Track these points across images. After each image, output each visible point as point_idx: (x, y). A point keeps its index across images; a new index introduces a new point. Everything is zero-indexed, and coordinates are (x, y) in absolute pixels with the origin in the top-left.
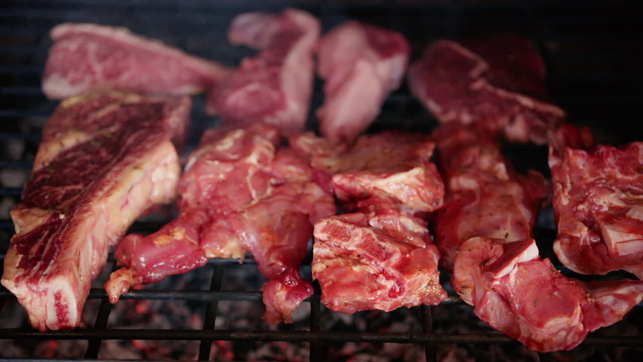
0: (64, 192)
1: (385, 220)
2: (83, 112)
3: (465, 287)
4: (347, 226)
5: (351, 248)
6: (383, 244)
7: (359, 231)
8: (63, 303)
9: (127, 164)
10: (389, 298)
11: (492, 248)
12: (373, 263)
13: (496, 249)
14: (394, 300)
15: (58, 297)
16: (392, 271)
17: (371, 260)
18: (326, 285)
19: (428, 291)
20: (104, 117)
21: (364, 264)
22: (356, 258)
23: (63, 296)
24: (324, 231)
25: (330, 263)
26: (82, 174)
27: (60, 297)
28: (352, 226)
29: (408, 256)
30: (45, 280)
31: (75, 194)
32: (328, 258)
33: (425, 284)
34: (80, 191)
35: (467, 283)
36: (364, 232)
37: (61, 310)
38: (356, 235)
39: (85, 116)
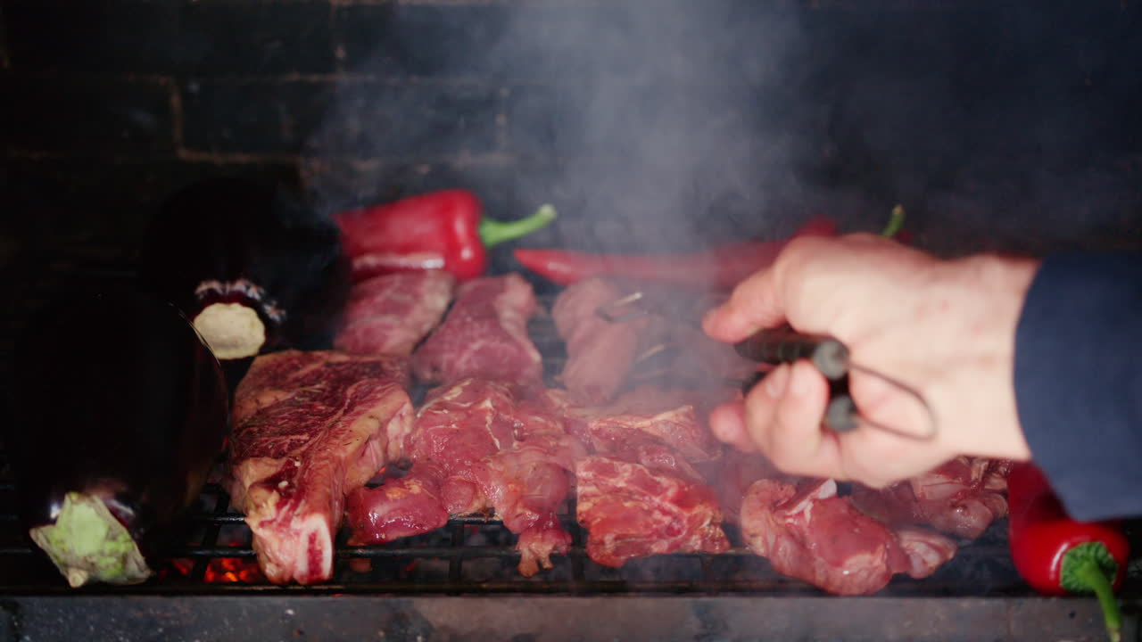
0: (288, 441)
1: (659, 458)
2: (280, 370)
3: (754, 536)
4: (615, 463)
5: (621, 484)
6: (658, 479)
7: (628, 466)
8: (318, 548)
9: (359, 414)
10: (667, 536)
11: (782, 489)
12: (647, 498)
13: (787, 490)
14: (673, 539)
15: (312, 539)
16: (668, 506)
17: (644, 495)
18: (594, 523)
19: (711, 532)
20: (306, 376)
21: (637, 500)
22: (627, 494)
23: (318, 538)
24: (587, 469)
25: (597, 500)
26: (303, 424)
27: (315, 539)
28: (621, 463)
29: (686, 489)
30: (300, 520)
31: (301, 445)
32: (595, 495)
33: (707, 522)
34: (306, 441)
35: (757, 531)
36: (634, 468)
37: (314, 556)
38: (625, 471)
39: (284, 377)
